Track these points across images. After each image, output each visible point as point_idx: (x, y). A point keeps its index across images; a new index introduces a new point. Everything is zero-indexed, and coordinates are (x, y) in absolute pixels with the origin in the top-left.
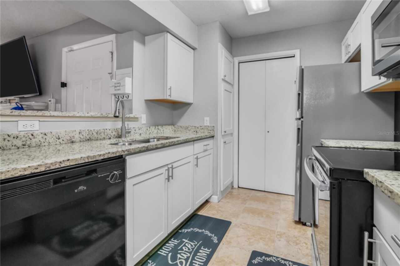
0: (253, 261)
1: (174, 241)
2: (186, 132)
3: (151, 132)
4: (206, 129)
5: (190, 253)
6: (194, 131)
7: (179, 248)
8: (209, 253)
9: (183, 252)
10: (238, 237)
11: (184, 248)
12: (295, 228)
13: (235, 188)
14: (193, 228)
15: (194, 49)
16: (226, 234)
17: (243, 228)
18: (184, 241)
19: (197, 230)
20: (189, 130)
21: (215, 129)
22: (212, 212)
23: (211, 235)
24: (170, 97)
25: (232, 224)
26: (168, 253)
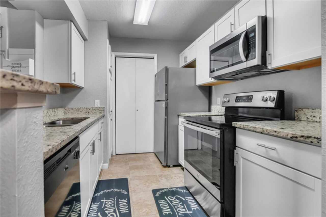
0: (156, 195)
1: (94, 204)
2: (78, 113)
3: (50, 115)
4: (98, 110)
5: (114, 206)
6: (86, 112)
7: (103, 207)
8: (126, 202)
9: (108, 208)
10: (138, 186)
11: (106, 205)
12: (165, 170)
13: (114, 156)
14: (103, 191)
15: (85, 39)
16: (129, 187)
17: (137, 180)
18: (103, 202)
19: (107, 191)
20: (81, 112)
21: (105, 110)
22: (109, 176)
23: (120, 190)
24: (75, 82)
25: (129, 180)
26: (96, 213)
